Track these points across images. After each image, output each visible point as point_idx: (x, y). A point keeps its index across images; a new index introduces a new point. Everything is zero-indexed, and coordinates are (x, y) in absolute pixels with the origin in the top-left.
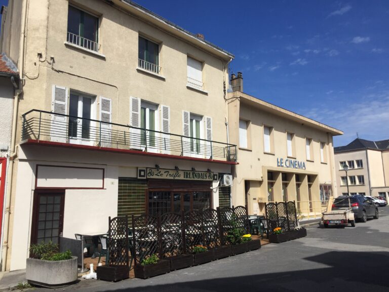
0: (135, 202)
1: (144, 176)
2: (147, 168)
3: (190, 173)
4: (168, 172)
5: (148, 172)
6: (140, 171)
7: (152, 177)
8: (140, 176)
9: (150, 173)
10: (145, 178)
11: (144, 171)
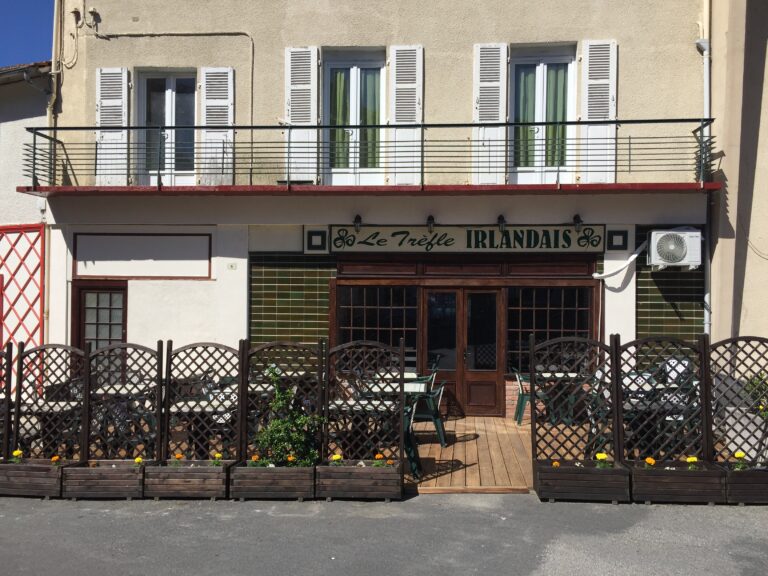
0: (301, 310)
1: (322, 247)
2: (331, 226)
3: (492, 233)
4: (408, 233)
5: (335, 235)
6: (311, 234)
7: (347, 249)
8: (311, 247)
9: (341, 238)
10: (326, 252)
11: (322, 234)
